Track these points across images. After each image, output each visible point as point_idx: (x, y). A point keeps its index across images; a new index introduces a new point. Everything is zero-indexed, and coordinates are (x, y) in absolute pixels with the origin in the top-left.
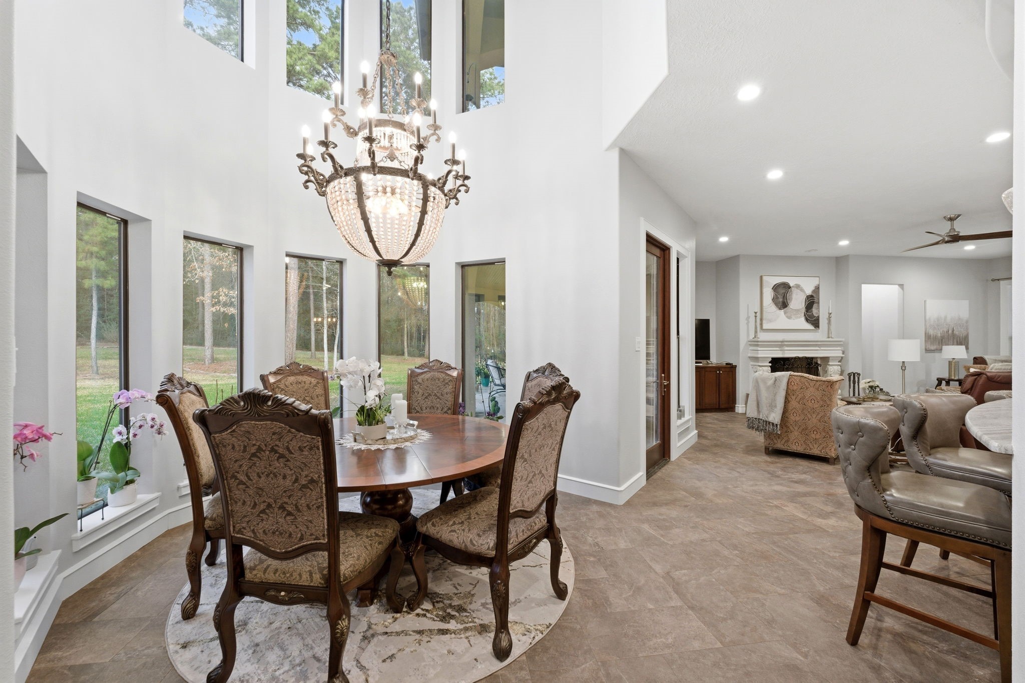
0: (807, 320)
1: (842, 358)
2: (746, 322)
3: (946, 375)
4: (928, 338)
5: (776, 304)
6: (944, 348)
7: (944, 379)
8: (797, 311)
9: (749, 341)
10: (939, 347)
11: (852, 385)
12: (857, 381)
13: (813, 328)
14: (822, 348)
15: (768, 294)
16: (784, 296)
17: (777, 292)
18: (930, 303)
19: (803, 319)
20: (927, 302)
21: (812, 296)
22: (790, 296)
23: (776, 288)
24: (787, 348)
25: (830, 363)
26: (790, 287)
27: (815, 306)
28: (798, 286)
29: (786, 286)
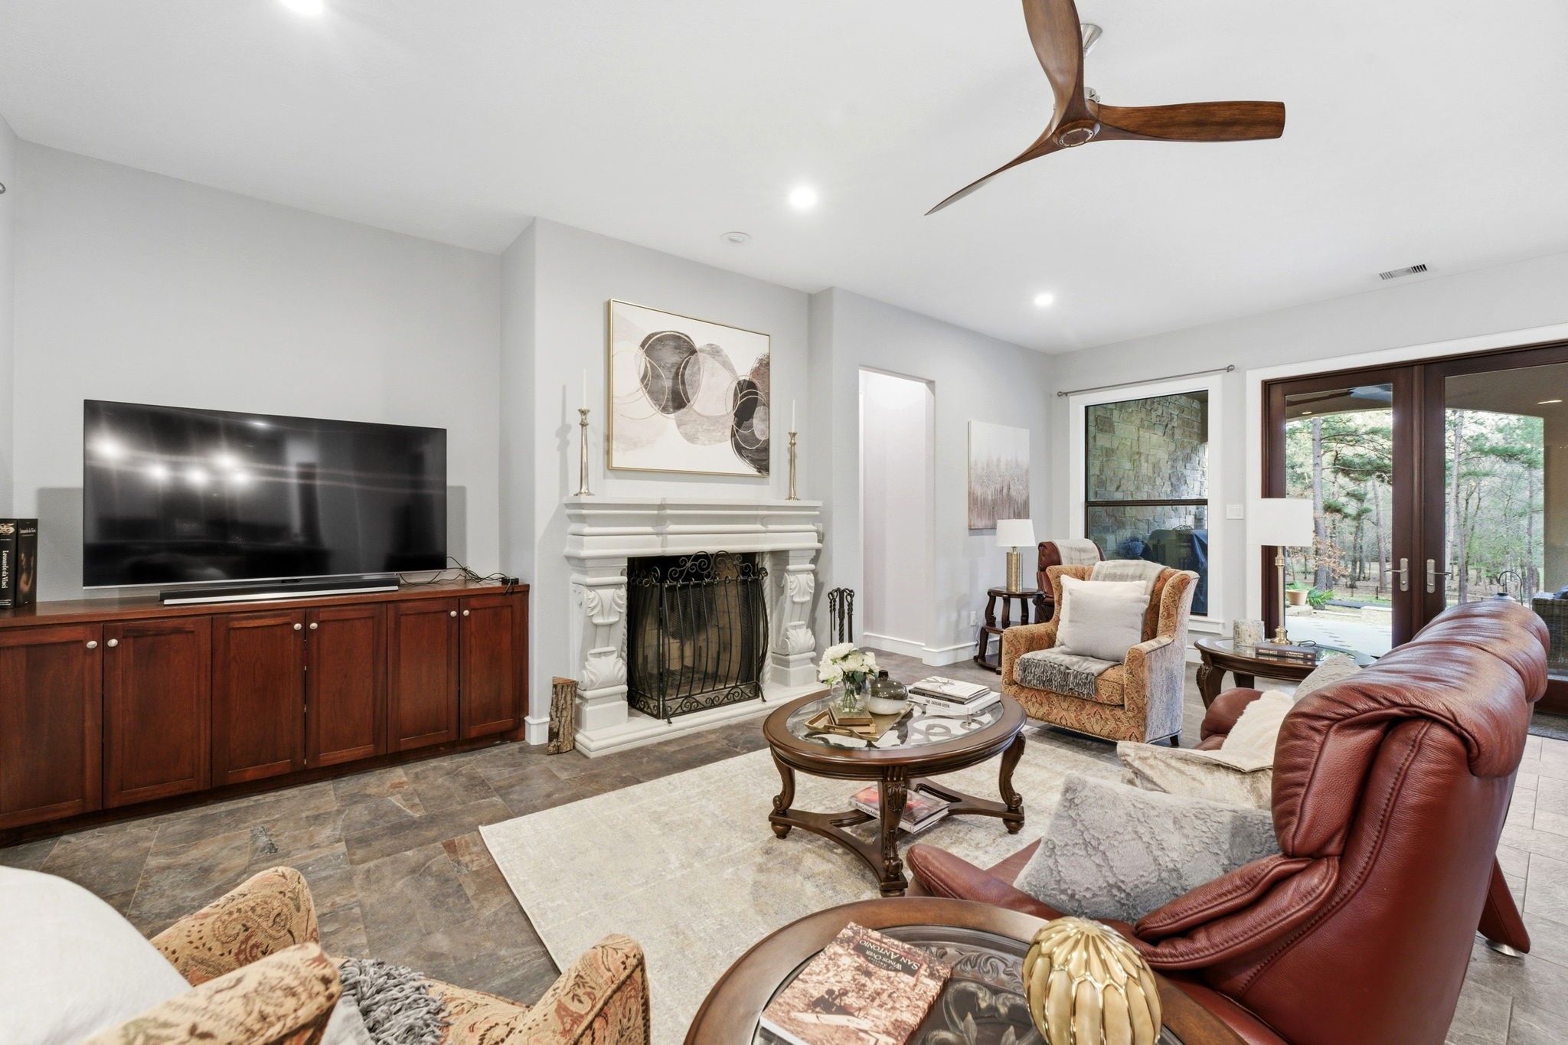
0: (739, 449)
1: (818, 551)
2: (558, 441)
3: (1000, 584)
4: (975, 503)
5: (654, 394)
6: (1001, 523)
7: (1000, 594)
8: (714, 420)
9: (567, 506)
10: (989, 523)
11: (838, 621)
12: (846, 611)
13: (753, 471)
14: (771, 527)
15: (630, 363)
16: (677, 374)
17: (658, 361)
18: (977, 427)
19: (728, 446)
20: (973, 425)
21: (751, 385)
22: (693, 375)
23: (652, 345)
24: (672, 528)
25: (790, 567)
26: (693, 351)
27: (759, 411)
28: (715, 352)
29: (685, 347)
